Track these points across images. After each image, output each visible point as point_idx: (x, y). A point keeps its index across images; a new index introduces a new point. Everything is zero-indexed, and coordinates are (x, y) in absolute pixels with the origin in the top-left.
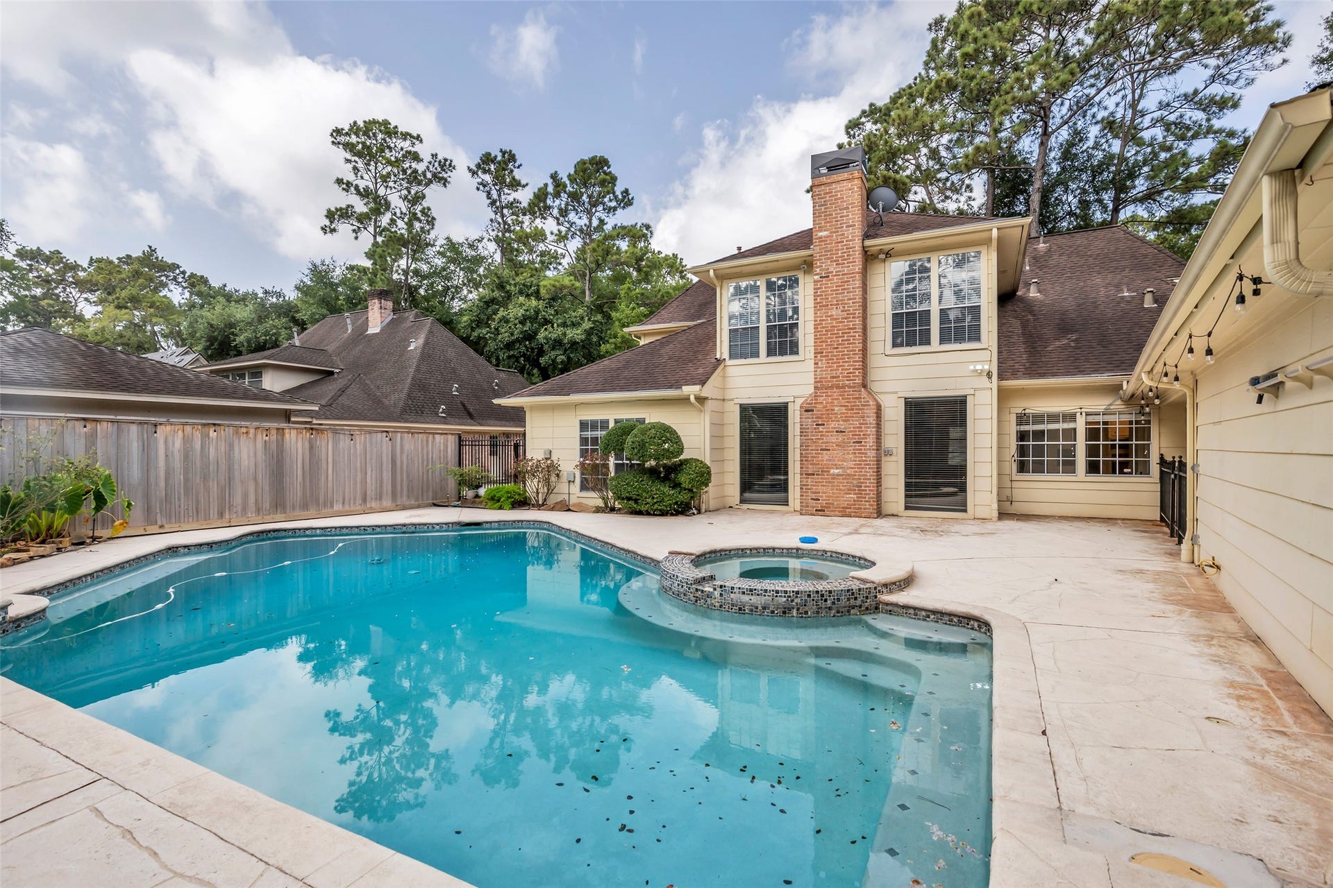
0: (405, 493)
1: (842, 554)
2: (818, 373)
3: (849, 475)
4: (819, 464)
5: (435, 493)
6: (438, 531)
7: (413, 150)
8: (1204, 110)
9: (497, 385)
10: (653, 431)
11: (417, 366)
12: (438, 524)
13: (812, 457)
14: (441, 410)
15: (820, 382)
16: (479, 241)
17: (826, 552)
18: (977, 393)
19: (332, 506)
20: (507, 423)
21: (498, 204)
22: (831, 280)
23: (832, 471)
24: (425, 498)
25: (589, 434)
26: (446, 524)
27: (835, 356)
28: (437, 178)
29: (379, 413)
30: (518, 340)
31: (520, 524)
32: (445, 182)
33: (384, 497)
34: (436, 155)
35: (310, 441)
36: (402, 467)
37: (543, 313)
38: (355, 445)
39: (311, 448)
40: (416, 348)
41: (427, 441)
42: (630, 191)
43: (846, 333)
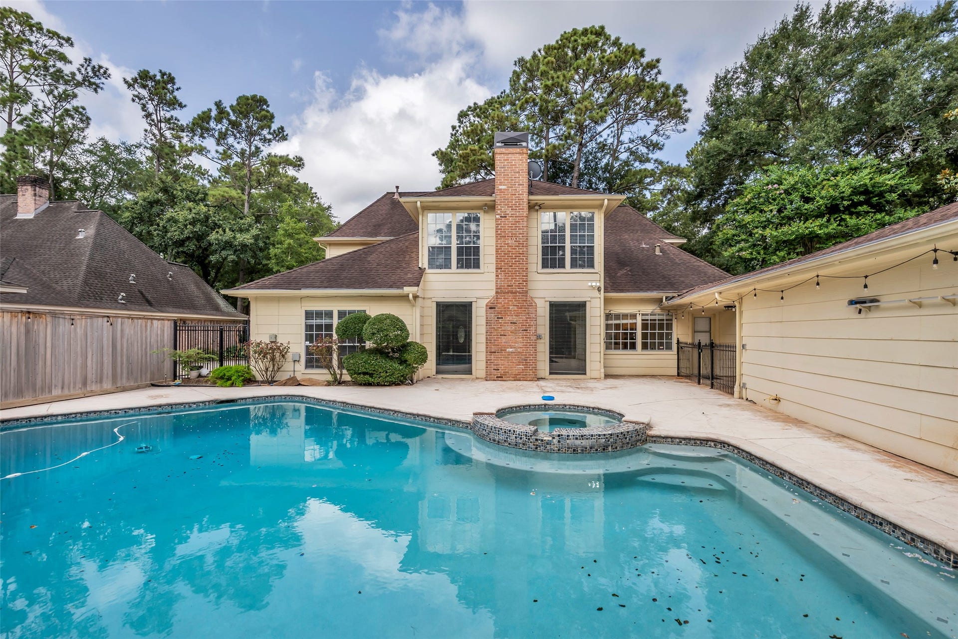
0: (125, 375)
1: (578, 406)
2: (498, 282)
3: (519, 352)
4: (498, 345)
5: (152, 374)
6: (194, 410)
7: (61, 50)
8: (647, 148)
9: (170, 277)
10: (388, 321)
11: (90, 255)
12: (194, 403)
13: (494, 340)
14: (120, 297)
15: (500, 288)
16: (137, 147)
17: (565, 405)
18: (592, 300)
19: (50, 391)
20: (185, 311)
21: (154, 117)
22: (507, 219)
23: (508, 350)
24: (144, 379)
25: (314, 322)
26: (202, 402)
27: (510, 271)
28: (87, 82)
29: (53, 298)
30: (188, 238)
31: (272, 398)
32: (96, 88)
33: (105, 379)
34: (90, 60)
35: (26, 325)
36: (122, 350)
37: (214, 218)
38: (75, 329)
39: (28, 332)
40: (86, 238)
41: (146, 326)
42: (285, 129)
43: (517, 256)
